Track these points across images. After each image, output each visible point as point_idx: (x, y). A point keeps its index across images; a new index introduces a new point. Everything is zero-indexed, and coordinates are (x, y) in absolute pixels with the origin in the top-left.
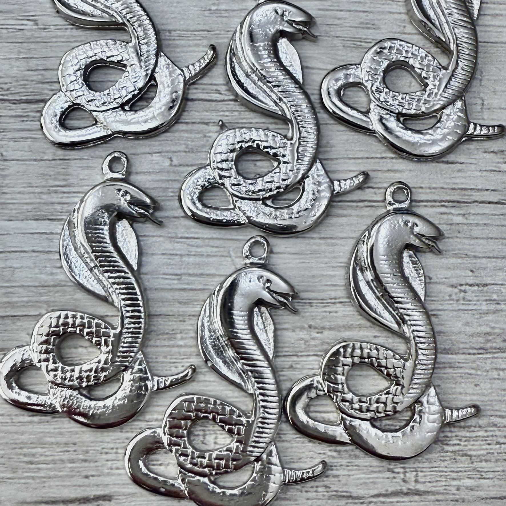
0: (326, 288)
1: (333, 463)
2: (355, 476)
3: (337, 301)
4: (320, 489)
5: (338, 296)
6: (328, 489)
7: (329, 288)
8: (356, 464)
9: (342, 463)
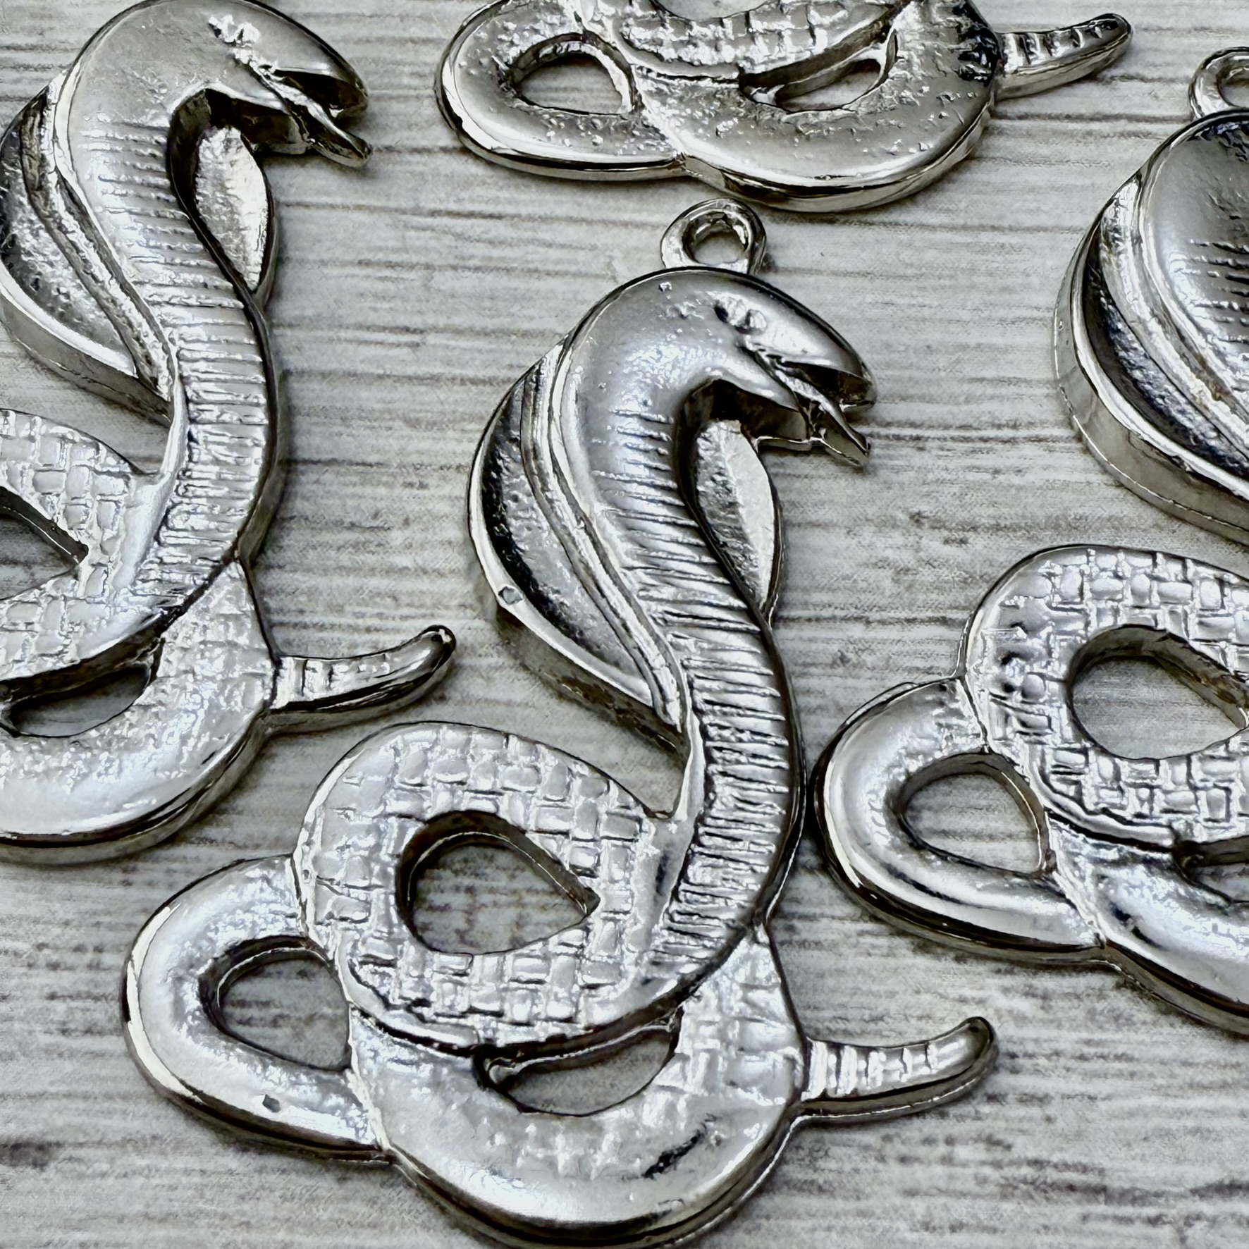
0: (978, 389)
1: (1022, 1042)
2: (1116, 1104)
3: (1023, 433)
4: (962, 1152)
5: (1026, 419)
6: (998, 1154)
7: (990, 391)
8: (1121, 1049)
9: (1061, 1046)
